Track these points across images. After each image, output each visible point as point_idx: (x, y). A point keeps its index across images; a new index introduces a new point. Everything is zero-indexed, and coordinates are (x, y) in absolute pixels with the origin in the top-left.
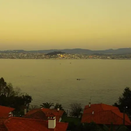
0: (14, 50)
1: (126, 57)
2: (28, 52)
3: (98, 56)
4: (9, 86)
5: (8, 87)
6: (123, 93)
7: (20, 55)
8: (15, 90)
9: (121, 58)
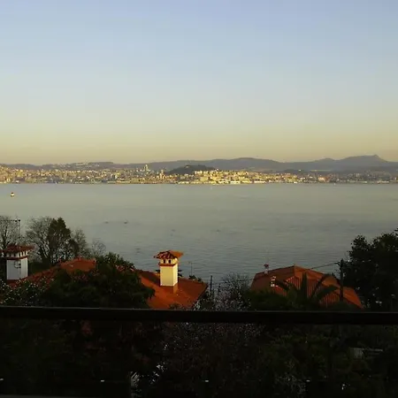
0: (90, 164)
1: (365, 178)
2: (123, 167)
3: (295, 177)
4: (77, 237)
5: (76, 240)
6: (351, 250)
7: (104, 174)
8: (90, 247)
9: (352, 181)
